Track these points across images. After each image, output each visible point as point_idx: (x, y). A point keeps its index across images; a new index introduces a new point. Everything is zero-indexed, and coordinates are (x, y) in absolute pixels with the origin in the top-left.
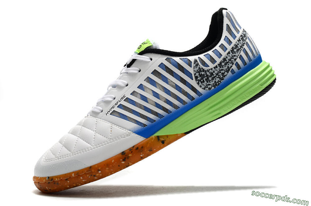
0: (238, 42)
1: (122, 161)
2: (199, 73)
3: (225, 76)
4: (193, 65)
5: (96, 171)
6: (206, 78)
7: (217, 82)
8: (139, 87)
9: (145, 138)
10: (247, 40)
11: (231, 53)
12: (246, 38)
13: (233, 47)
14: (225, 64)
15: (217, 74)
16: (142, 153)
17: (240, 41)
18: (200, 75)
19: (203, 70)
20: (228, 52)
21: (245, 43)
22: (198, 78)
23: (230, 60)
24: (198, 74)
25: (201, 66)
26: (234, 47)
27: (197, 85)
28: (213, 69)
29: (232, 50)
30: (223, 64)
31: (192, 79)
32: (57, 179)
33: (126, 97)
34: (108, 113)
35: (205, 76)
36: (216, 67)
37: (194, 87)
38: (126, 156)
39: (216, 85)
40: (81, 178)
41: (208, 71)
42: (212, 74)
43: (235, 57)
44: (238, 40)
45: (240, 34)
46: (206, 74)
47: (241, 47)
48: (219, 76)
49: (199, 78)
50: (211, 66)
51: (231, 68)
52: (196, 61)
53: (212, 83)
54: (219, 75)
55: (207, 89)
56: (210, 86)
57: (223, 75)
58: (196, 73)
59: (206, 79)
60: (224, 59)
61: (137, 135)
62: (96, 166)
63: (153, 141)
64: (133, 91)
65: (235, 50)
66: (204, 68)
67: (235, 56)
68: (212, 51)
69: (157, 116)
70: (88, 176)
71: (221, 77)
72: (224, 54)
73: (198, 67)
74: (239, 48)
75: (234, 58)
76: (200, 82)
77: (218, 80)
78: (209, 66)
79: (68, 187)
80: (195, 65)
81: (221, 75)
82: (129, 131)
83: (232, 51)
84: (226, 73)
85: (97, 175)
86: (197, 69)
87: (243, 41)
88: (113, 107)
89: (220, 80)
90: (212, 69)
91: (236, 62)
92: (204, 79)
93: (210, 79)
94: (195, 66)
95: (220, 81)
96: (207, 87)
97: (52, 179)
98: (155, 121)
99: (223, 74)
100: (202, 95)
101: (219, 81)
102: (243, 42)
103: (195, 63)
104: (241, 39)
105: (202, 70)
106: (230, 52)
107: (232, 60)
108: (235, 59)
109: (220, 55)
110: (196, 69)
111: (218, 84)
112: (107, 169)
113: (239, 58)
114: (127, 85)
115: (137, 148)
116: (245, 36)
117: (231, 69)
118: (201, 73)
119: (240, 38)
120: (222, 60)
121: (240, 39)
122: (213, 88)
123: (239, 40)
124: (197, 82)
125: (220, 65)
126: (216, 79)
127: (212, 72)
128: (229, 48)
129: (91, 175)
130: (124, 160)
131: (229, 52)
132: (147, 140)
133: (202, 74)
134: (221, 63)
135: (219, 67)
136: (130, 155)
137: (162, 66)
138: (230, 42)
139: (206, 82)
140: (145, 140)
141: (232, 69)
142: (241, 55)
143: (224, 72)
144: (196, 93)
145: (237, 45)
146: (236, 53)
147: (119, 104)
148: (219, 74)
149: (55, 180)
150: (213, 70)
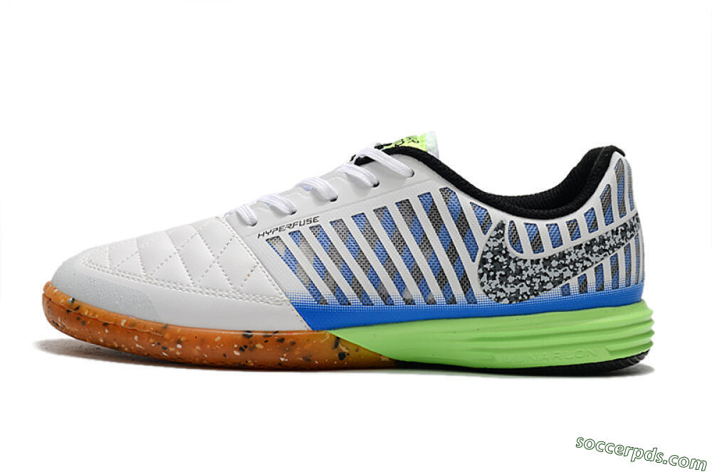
0: (610, 234)
1: (236, 349)
2: (495, 256)
3: (545, 290)
4: (491, 231)
5: (172, 340)
6: (503, 273)
7: (521, 293)
8: (355, 216)
9: (310, 329)
10: (632, 241)
11: (583, 250)
12: (632, 236)
13: (594, 239)
14: (559, 267)
15: (530, 278)
16: (285, 355)
17: (617, 234)
18: (494, 261)
19: (507, 252)
20: (579, 243)
21: (623, 244)
22: (485, 264)
23: (573, 262)
24: (492, 256)
25: (507, 243)
26: (598, 240)
27: (477, 276)
28: (528, 263)
29: (589, 243)
30: (554, 263)
31: (474, 261)
32: (88, 314)
33: (317, 223)
34: (263, 235)
35: (504, 267)
36: (537, 262)
37: (467, 279)
38: (250, 342)
39: (516, 298)
40: (136, 338)
41: (515, 262)
42: (520, 271)
43: (588, 264)
44: (612, 231)
45: (625, 219)
46: (508, 265)
47: (612, 248)
48: (532, 285)
49: (488, 266)
50: (528, 253)
51: (566, 280)
52: (501, 226)
53: (508, 290)
54: (532, 282)
55: (494, 296)
56: (501, 295)
57: (542, 285)
58: (487, 252)
59: (501, 275)
60: (563, 256)
61: (295, 311)
62: (179, 330)
63: (322, 342)
64: (339, 218)
65: (595, 248)
66: (510, 249)
67: (588, 259)
68: (547, 225)
69: (360, 297)
70: (151, 341)
71: (536, 288)
72: (568, 244)
73: (500, 241)
74: (607, 248)
75: (586, 263)
76: (485, 275)
77: (525, 289)
78: (522, 252)
79: (102, 341)
80: (495, 233)
81: (537, 284)
82: (284, 295)
83: (589, 246)
84: (550, 286)
85: (171, 349)
86: (496, 244)
87: (623, 238)
88: (280, 229)
89: (529, 293)
90: (525, 261)
91: (583, 273)
92: (498, 273)
93: (511, 279)
94: (493, 235)
95: (528, 296)
96: (495, 293)
97: (78, 308)
98: (350, 304)
99: (543, 283)
100: (476, 303)
101: (526, 293)
102: (622, 241)
103: (496, 230)
104: (619, 232)
105: (504, 252)
106: (583, 247)
107: (577, 265)
108: (586, 268)
109: (557, 242)
110: (492, 244)
111: (520, 298)
112: (198, 348)
113: (596, 269)
114: (334, 200)
115: (281, 340)
116: (632, 229)
117: (564, 283)
118: (498, 256)
119: (619, 229)
120: (558, 255)
121: (617, 230)
122: (506, 301)
123: (615, 232)
124: (481, 271)
125: (547, 261)
126: (522, 286)
127: (523, 268)
128: (586, 237)
129: (159, 344)
130: (241, 349)
131: (581, 245)
132: (311, 333)
133: (500, 261)
134: (550, 259)
135: (541, 265)
136: (259, 346)
137: (426, 198)
138: (593, 226)
139: (497, 281)
140: (308, 331)
141: (568, 284)
142: (601, 264)
143: (548, 282)
144: (465, 293)
145: (605, 240)
146: (594, 255)
147: (296, 229)
148: (534, 280)
149: (84, 312)
150: (526, 265)
